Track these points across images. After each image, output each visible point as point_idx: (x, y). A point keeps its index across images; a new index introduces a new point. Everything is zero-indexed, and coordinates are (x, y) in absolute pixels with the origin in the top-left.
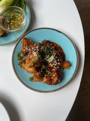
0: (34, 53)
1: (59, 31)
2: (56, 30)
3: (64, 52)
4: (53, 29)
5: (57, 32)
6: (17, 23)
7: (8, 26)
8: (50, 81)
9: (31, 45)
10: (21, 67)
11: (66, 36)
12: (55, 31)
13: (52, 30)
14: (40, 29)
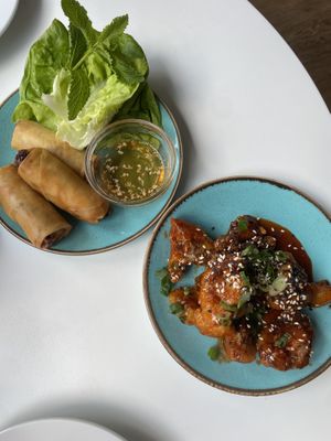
0: (233, 277)
1: (281, 186)
2: (272, 182)
3: (304, 252)
4: (262, 180)
5: (274, 188)
6: (143, 170)
7: (114, 184)
8: (285, 358)
9: (203, 243)
10: (183, 319)
11: (306, 198)
12: (267, 185)
13: (258, 182)
14: (218, 182)
